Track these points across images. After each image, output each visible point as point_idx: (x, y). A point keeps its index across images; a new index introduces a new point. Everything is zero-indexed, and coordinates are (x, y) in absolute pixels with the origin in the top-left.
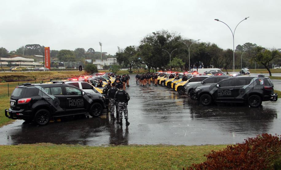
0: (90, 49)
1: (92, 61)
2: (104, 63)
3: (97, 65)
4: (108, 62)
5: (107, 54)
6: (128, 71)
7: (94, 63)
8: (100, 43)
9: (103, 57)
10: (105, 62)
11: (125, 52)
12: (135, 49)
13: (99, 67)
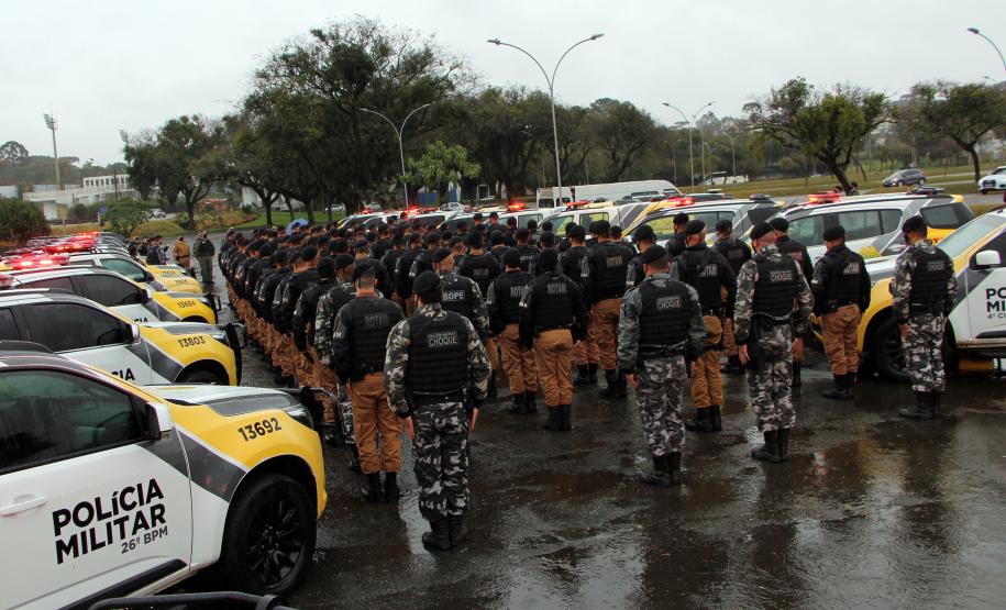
0: (7, 145)
1: (20, 192)
2: (69, 196)
3: (42, 204)
4: (89, 194)
5: (79, 165)
6: (176, 222)
7: (30, 197)
8: (46, 116)
9: (62, 174)
10: (75, 191)
11: (164, 144)
12: (205, 130)
13: (50, 214)
